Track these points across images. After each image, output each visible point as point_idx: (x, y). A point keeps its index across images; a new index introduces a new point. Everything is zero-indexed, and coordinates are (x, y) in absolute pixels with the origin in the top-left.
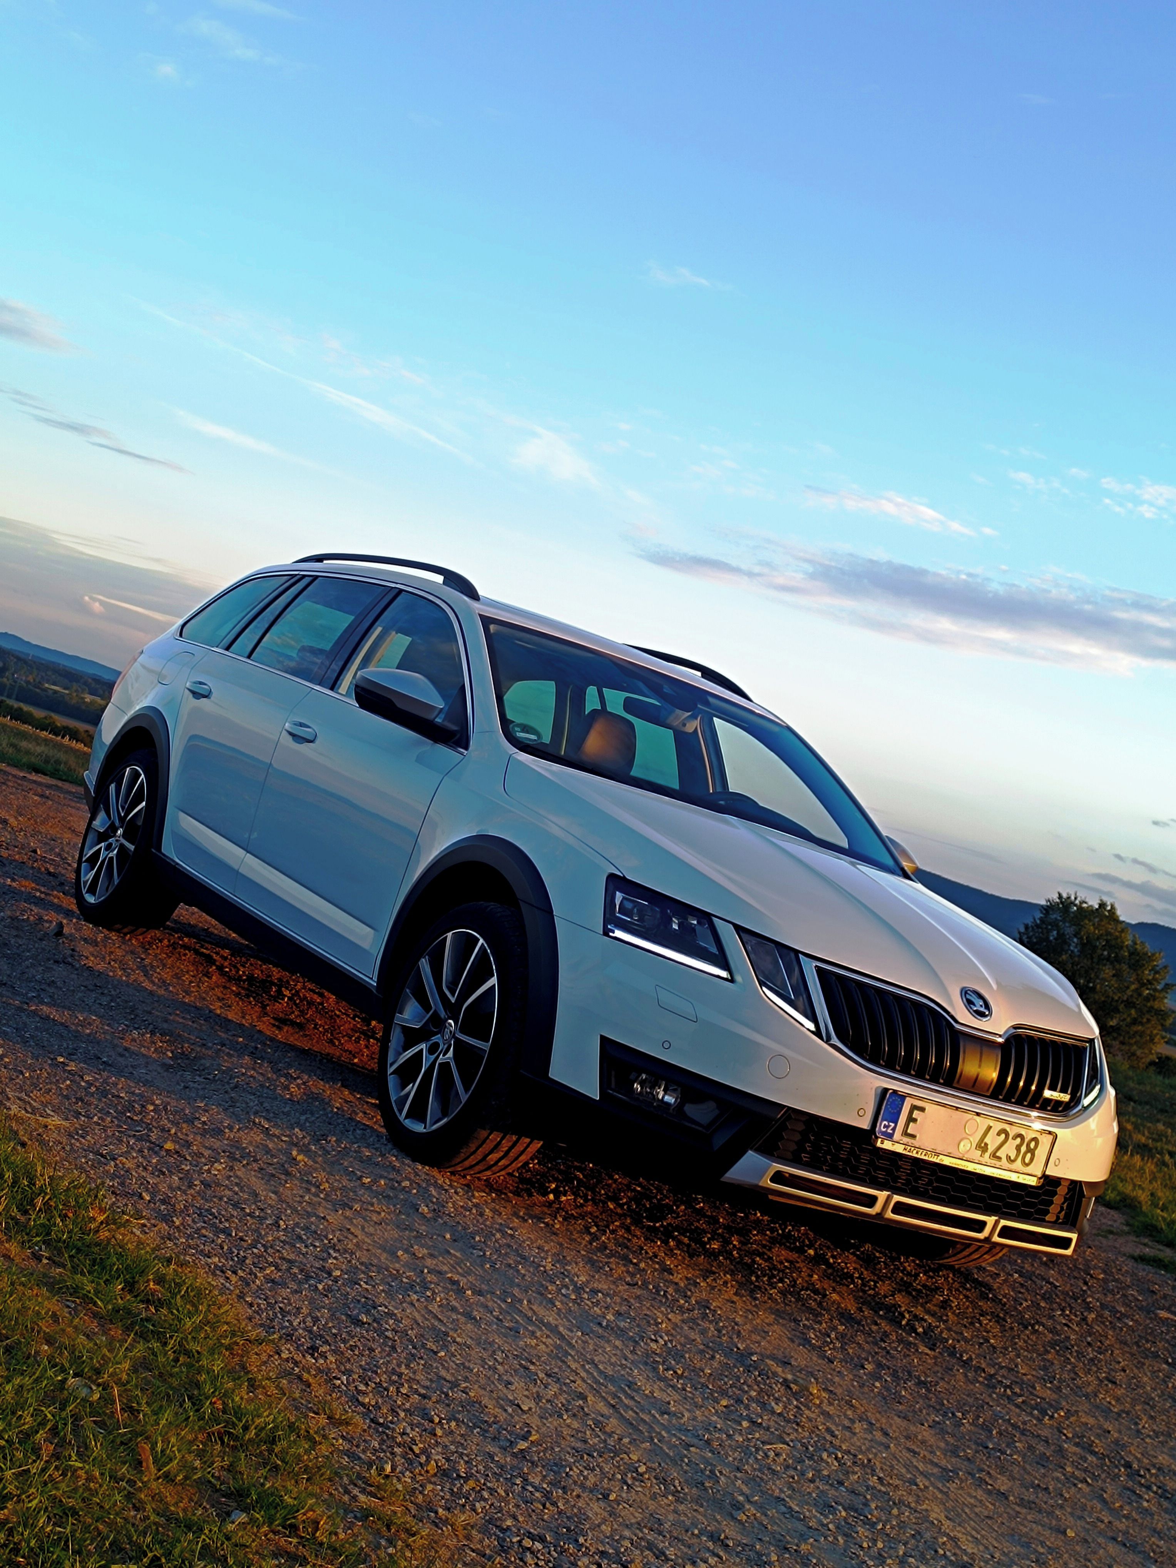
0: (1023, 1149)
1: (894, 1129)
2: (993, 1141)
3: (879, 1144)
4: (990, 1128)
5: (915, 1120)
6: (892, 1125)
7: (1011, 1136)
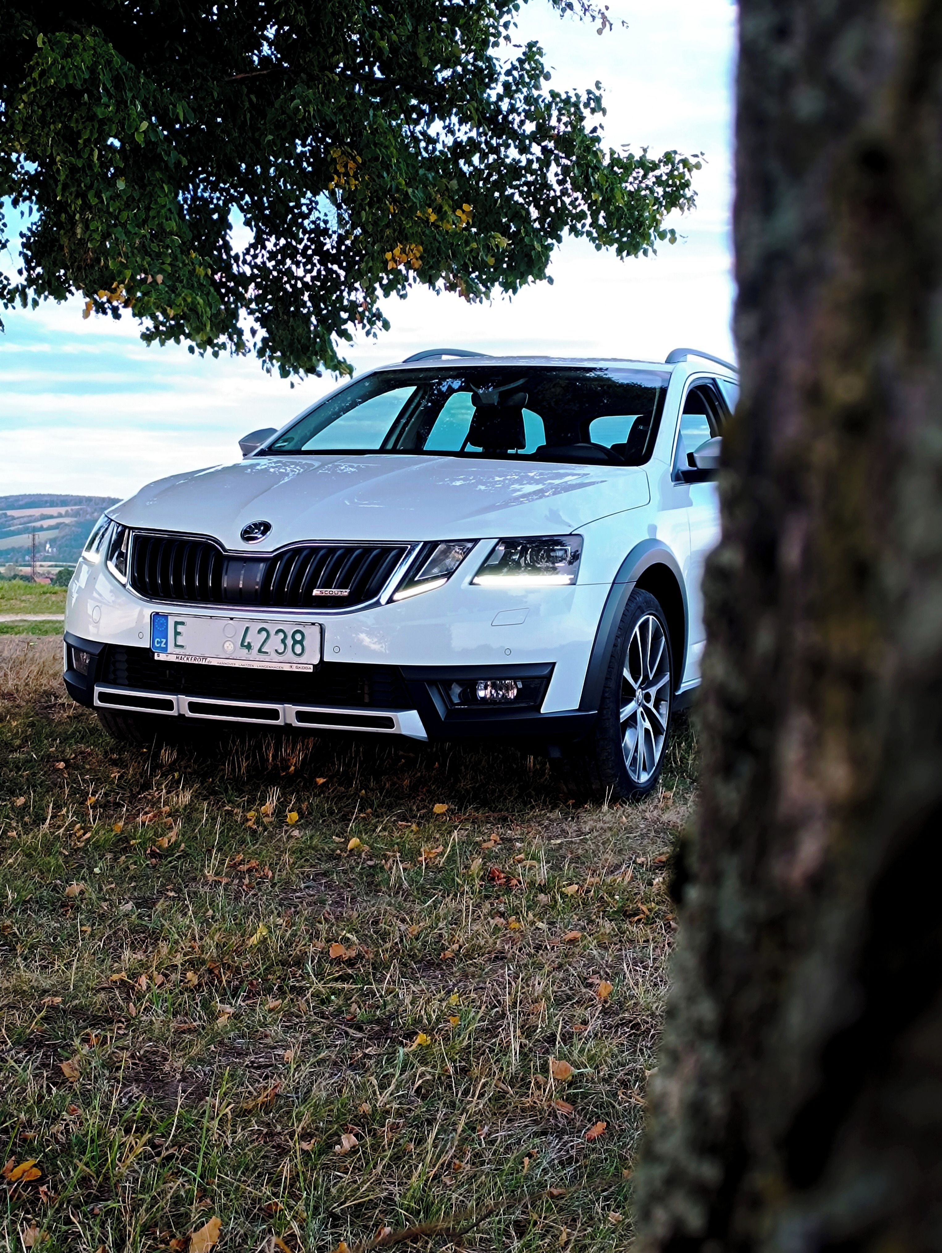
0: (289, 642)
1: (166, 643)
2: (254, 639)
3: (156, 658)
4: (247, 628)
5: (179, 633)
6: (164, 641)
7: (272, 633)
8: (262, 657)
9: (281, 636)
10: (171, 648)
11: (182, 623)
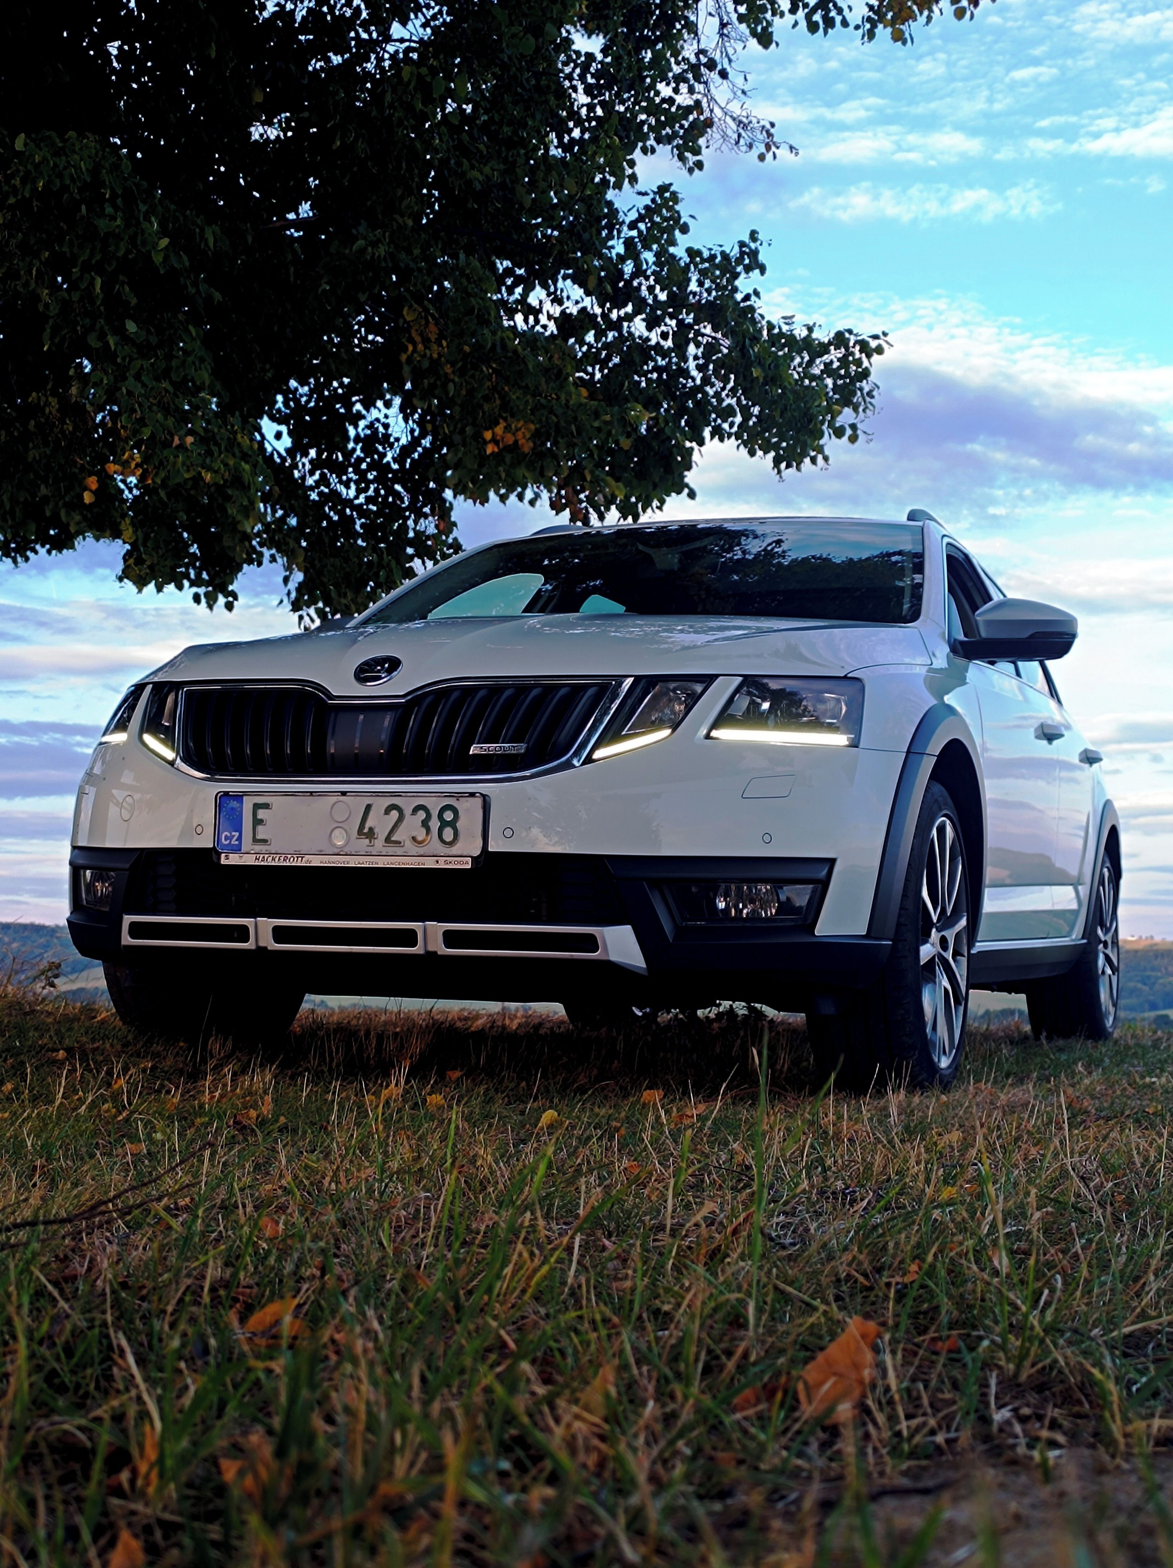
0: (435, 824)
1: (239, 839)
2: (380, 822)
3: (223, 861)
4: (368, 807)
5: (261, 822)
6: (237, 834)
7: (408, 811)
8: (391, 850)
9: (422, 815)
10: (247, 842)
11: (266, 806)
